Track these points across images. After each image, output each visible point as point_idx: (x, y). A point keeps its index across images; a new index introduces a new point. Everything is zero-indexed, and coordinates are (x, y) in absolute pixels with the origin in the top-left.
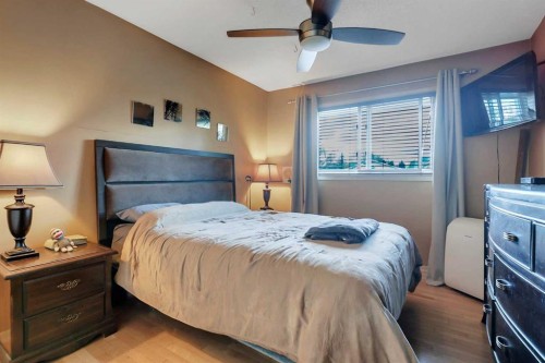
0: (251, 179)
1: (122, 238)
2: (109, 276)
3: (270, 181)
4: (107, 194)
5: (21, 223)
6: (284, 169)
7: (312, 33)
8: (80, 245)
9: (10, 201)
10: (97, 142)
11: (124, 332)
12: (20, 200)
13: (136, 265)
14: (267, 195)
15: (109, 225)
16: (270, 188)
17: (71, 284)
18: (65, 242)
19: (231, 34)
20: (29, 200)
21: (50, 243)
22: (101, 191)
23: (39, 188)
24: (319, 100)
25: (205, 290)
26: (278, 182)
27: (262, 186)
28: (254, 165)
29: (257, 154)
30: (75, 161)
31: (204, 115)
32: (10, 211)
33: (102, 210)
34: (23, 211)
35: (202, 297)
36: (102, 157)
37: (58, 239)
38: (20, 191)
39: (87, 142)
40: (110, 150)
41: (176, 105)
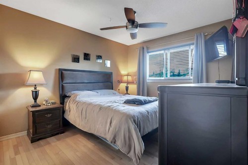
0: (120, 82)
1: (67, 102)
2: (61, 114)
3: (128, 83)
4: (63, 87)
5: (36, 95)
6: (135, 77)
7: (130, 26)
8: (53, 103)
9: (33, 89)
10: (60, 70)
11: (66, 133)
12: (35, 88)
13: (70, 111)
14: (127, 88)
15: (63, 97)
16: (128, 85)
17: (49, 115)
18: (49, 102)
19: (102, 29)
20: (38, 89)
21: (44, 103)
22: (61, 86)
23: (41, 85)
24: (148, 48)
25: (87, 118)
26: (132, 83)
27: (125, 85)
28: (122, 76)
29: (123, 72)
30: (52, 76)
31: (99, 57)
32: (33, 92)
33: (61, 93)
34: (36, 92)
35: (86, 121)
36: (61, 74)
37: (47, 101)
38: (35, 86)
39: (56, 69)
40: (63, 72)
41: (88, 54)
